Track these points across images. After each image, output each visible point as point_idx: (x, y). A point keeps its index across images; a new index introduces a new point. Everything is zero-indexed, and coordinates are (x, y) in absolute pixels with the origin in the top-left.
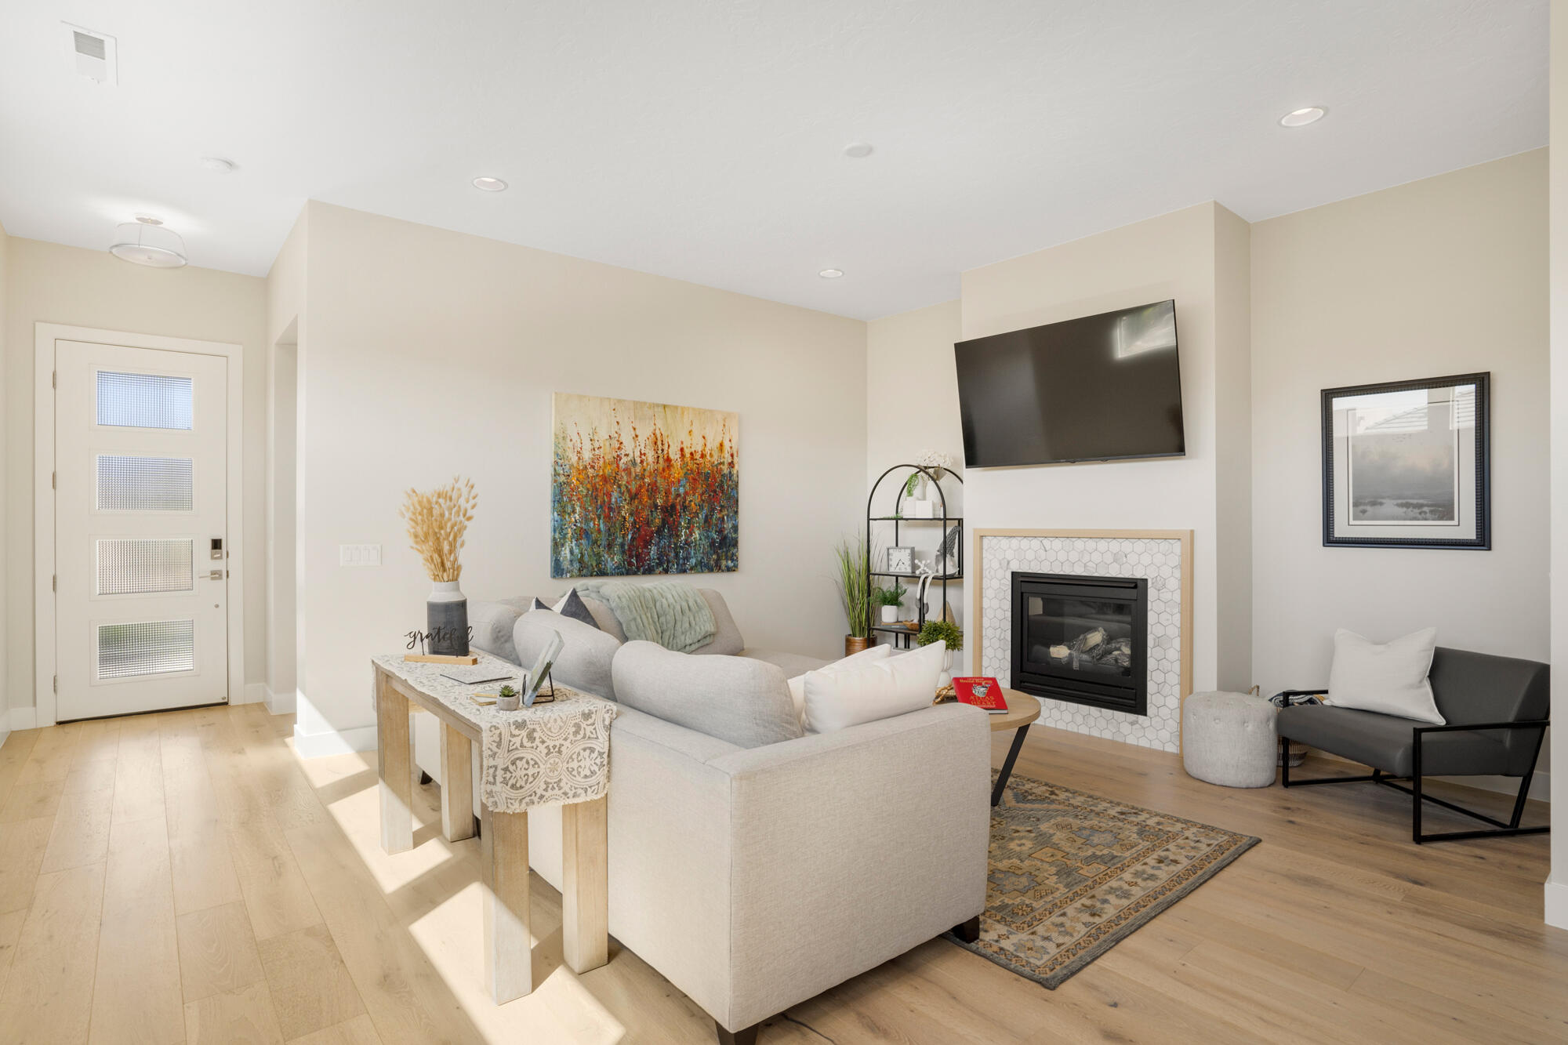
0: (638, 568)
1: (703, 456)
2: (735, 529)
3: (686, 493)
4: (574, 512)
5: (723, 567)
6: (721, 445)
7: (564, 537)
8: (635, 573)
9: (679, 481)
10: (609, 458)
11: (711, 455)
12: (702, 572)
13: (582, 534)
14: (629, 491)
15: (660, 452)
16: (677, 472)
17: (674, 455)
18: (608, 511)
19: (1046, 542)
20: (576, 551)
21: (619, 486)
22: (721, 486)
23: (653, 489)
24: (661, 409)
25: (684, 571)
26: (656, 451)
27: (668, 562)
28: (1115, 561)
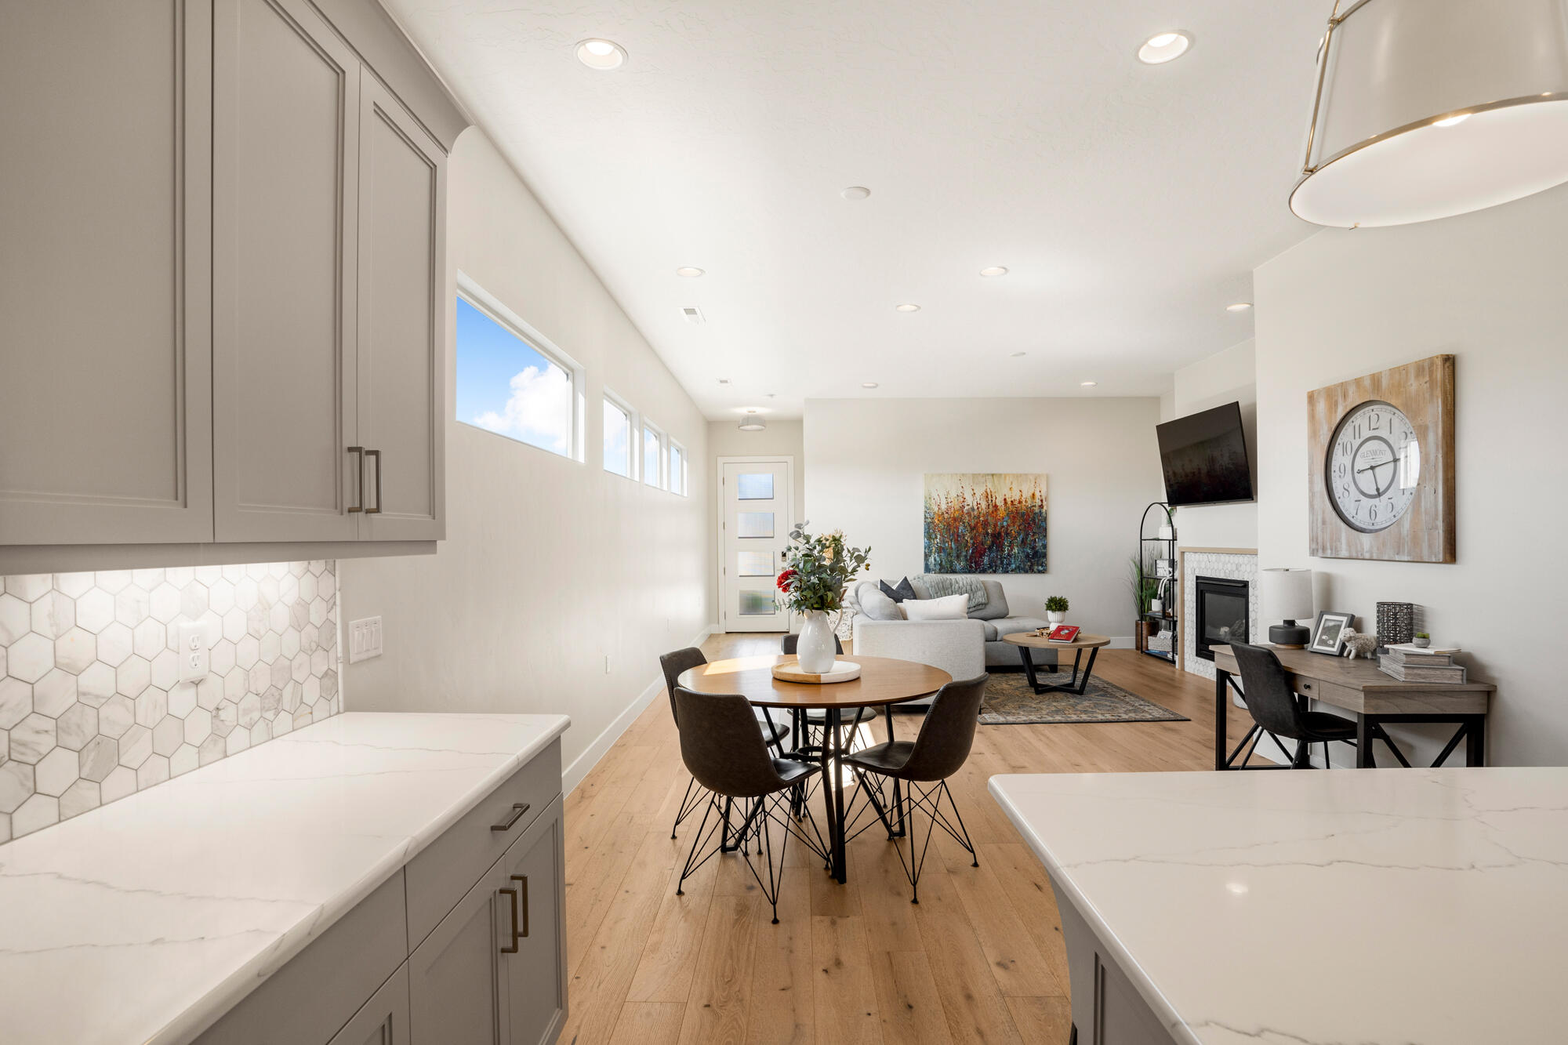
0: (976, 569)
1: (1020, 502)
2: (1045, 546)
3: (1008, 525)
4: (936, 538)
5: (1035, 570)
6: (1033, 495)
7: (931, 552)
8: (974, 573)
9: (1003, 518)
10: (957, 507)
11: (1026, 501)
12: (1020, 573)
13: (940, 550)
14: (970, 525)
15: (990, 502)
16: (1002, 513)
17: (1000, 503)
18: (957, 537)
19: (1209, 556)
20: (938, 559)
21: (964, 523)
22: (1034, 520)
23: (986, 524)
24: (990, 477)
25: (1007, 572)
26: (987, 501)
27: (996, 566)
28: (1236, 569)
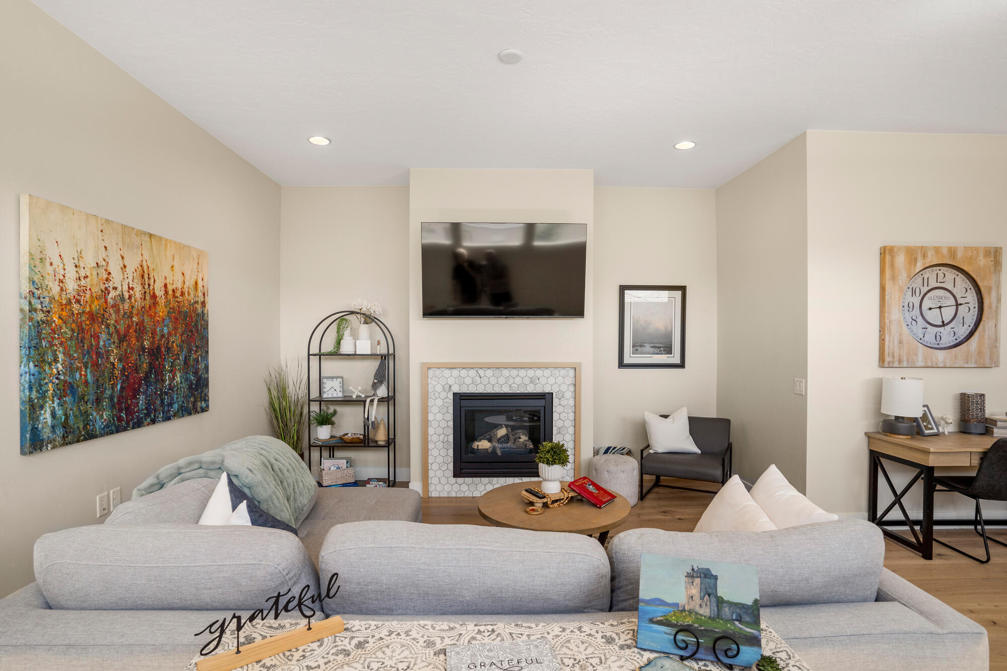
0: (128, 423)
1: (182, 294)
2: (207, 368)
3: (169, 334)
4: (56, 360)
5: (199, 409)
6: (196, 283)
7: (43, 396)
8: (125, 429)
9: (163, 320)
10: (96, 290)
11: (189, 294)
12: (183, 416)
13: (66, 389)
14: (117, 331)
15: (146, 287)
16: (162, 311)
17: (160, 293)
18: (95, 358)
19: (481, 372)
20: (60, 413)
21: (108, 326)
22: (196, 326)
23: (141, 329)
24: (147, 238)
25: (169, 419)
26: (143, 285)
27: (155, 410)
28: (531, 382)
